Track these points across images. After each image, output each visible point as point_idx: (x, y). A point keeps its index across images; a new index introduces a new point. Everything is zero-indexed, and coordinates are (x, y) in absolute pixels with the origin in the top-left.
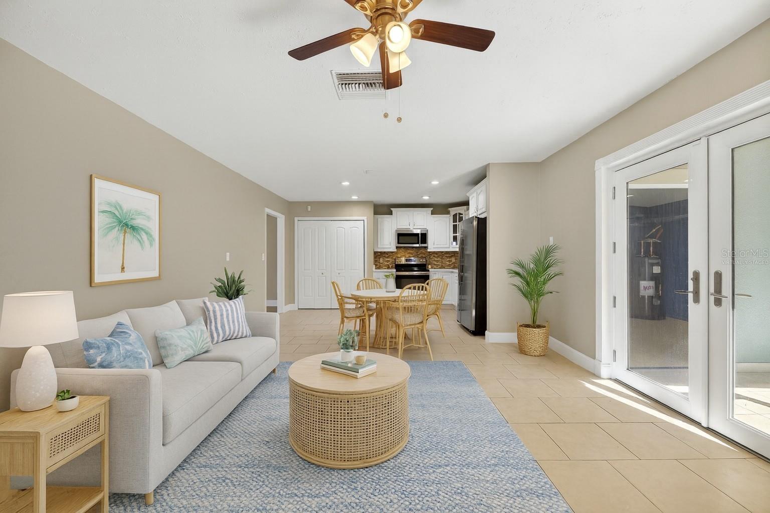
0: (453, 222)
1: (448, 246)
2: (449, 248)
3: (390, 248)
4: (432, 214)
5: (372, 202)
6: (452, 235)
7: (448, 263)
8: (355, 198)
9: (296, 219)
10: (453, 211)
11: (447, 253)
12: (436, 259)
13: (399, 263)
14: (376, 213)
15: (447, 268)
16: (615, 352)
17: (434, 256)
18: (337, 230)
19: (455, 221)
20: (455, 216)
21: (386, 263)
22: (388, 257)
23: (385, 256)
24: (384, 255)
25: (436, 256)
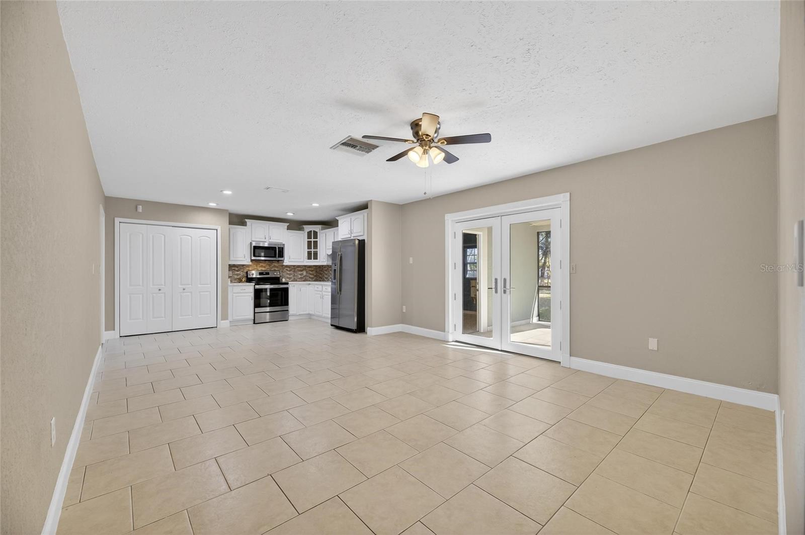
0: (308, 239)
1: (302, 260)
2: (303, 262)
3: (244, 261)
4: (287, 229)
5: (227, 210)
6: (306, 250)
7: (300, 276)
8: (212, 205)
9: (117, 220)
10: (308, 228)
11: (299, 266)
12: (288, 272)
13: (251, 276)
14: (231, 223)
15: (299, 281)
16: (455, 325)
17: (287, 270)
18: (181, 238)
19: (309, 237)
20: (309, 233)
21: (236, 277)
22: (237, 271)
23: (234, 270)
24: (233, 268)
25: (289, 269)
